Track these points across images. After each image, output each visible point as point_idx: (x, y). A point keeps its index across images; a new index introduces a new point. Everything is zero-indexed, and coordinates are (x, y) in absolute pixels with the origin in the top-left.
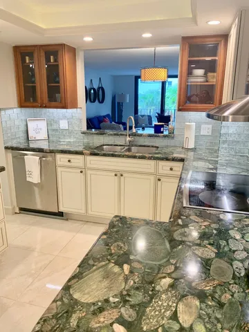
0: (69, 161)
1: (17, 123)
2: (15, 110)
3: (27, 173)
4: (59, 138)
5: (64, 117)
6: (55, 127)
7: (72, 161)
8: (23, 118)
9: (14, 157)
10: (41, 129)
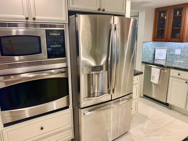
0: (179, 74)
1: (150, 49)
2: (150, 42)
3: (152, 77)
4: (174, 60)
5: (179, 47)
6: (171, 53)
7: (181, 74)
8: (154, 47)
9: (146, 67)
10: (162, 54)
